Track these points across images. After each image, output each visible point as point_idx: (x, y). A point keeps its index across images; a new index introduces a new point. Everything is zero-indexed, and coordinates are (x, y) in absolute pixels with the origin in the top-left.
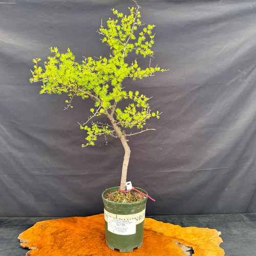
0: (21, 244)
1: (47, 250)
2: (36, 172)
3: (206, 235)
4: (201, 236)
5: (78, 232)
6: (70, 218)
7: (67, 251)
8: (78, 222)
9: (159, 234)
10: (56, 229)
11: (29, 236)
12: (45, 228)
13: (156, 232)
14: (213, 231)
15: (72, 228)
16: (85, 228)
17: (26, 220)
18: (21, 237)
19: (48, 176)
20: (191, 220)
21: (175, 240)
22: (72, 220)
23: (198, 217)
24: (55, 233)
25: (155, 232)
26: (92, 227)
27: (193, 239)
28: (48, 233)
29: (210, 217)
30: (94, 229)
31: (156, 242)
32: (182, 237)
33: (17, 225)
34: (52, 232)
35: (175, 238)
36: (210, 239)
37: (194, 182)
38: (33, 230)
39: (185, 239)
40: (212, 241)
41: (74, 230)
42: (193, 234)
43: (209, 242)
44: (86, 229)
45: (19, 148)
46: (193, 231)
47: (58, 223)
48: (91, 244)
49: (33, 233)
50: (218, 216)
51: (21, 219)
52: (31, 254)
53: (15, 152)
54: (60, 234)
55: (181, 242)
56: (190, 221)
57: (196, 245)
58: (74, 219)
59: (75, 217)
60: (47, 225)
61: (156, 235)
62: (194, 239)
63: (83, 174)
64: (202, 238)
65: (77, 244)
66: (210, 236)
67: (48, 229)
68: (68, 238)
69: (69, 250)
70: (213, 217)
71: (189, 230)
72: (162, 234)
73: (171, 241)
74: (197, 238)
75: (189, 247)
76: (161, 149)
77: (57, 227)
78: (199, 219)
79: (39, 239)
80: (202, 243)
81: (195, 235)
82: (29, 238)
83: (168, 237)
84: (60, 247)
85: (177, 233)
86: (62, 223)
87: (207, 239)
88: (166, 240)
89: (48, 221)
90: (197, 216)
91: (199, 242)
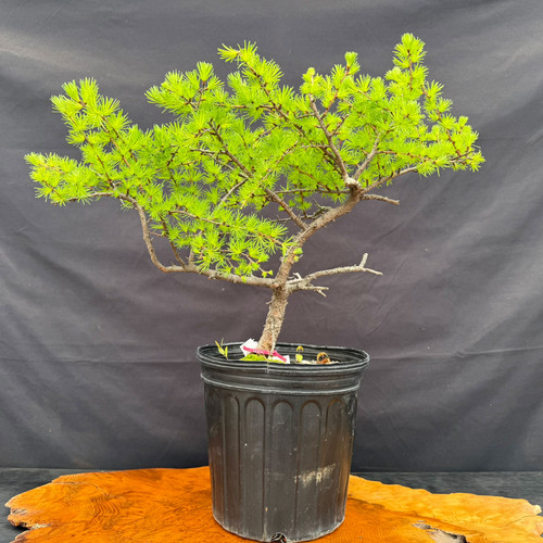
0: (10, 518)
1: (72, 532)
2: (67, 356)
3: (502, 512)
4: (488, 512)
5: (159, 498)
6: (145, 471)
7: (125, 535)
8: (163, 478)
9: (372, 507)
10: (105, 491)
11: (32, 502)
12: (80, 488)
13: (365, 502)
14: (519, 503)
15: (146, 488)
16: (180, 490)
17: (38, 474)
18: (13, 502)
19: (95, 364)
20: (455, 482)
21: (415, 519)
22: (150, 474)
23: (474, 476)
24: (100, 498)
25: (361, 502)
26: (196, 489)
27: (464, 520)
28: (82, 498)
29: (506, 476)
30: (201, 492)
31: (365, 522)
32: (436, 513)
33: (12, 483)
34: (96, 495)
35: (415, 515)
36: (512, 519)
37: (460, 385)
38: (49, 490)
39: (444, 518)
40: (518, 523)
41: (150, 493)
42: (465, 508)
43: (510, 526)
44: (181, 492)
45: (30, 296)
46: (463, 501)
47: (113, 478)
48: (191, 523)
49: (45, 495)
50: (529, 475)
51: (27, 472)
52: (28, 537)
53: (21, 305)
54: (114, 500)
55: (431, 525)
56: (454, 484)
57: (475, 532)
58: (156, 472)
59: (157, 469)
60: (85, 483)
61: (364, 508)
62: (468, 519)
63: (181, 360)
64: (491, 516)
65: (154, 521)
66: (513, 513)
67: (86, 490)
68: (132, 509)
69: (131, 533)
70: (515, 478)
71: (454, 499)
72: (380, 507)
73: (404, 522)
74: (475, 518)
75: (455, 537)
76: (373, 299)
77: (109, 487)
78: (478, 480)
79: (58, 507)
80: (492, 528)
81: (470, 510)
82: (34, 505)
83: (396, 513)
84: (107, 528)
85: (421, 505)
86: (124, 479)
87: (503, 519)
88: (391, 520)
89: (90, 475)
90: (471, 473)
91: (482, 525)
